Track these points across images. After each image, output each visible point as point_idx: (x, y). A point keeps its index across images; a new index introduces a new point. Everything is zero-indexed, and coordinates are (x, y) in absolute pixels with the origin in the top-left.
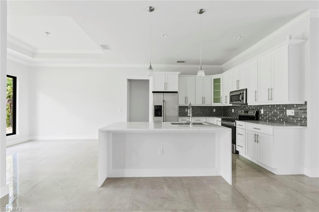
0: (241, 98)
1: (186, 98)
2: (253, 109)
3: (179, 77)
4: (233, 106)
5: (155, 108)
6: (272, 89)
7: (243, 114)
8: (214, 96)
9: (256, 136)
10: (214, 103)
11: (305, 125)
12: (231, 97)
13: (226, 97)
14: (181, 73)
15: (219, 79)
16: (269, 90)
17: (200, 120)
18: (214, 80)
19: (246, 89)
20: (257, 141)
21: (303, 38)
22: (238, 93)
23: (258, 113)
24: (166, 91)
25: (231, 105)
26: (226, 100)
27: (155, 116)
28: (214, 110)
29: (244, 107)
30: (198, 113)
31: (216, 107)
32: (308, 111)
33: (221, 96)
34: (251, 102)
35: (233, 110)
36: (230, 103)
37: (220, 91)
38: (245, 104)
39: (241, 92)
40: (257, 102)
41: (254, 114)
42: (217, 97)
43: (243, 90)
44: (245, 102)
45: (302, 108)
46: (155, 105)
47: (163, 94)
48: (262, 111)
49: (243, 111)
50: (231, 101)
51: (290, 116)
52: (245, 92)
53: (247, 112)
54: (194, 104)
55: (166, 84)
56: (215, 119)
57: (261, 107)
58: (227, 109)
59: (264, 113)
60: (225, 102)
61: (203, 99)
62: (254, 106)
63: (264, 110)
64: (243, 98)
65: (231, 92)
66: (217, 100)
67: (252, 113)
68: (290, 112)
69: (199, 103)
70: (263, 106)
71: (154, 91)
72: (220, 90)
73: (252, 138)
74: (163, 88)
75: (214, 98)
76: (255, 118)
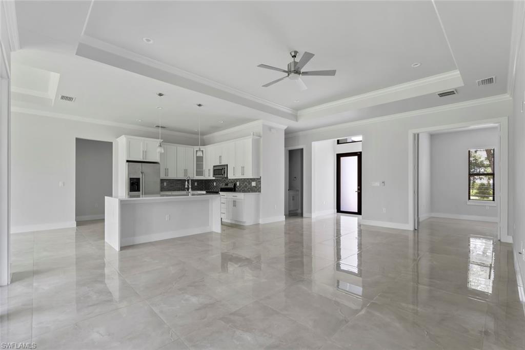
0: (223, 173)
1: (167, 170)
2: (231, 182)
4: (214, 180)
5: (130, 182)
6: (244, 167)
7: (224, 186)
8: (197, 169)
9: (234, 202)
10: (197, 175)
11: (260, 192)
12: (214, 170)
13: (209, 170)
14: (162, 141)
16: (242, 167)
19: (227, 165)
20: (235, 206)
21: (259, 136)
22: (220, 168)
23: (235, 185)
24: (145, 161)
25: (214, 178)
26: (209, 173)
27: (130, 191)
28: (196, 184)
29: (225, 180)
31: (198, 181)
32: (262, 183)
33: (204, 169)
34: (231, 176)
35: (215, 183)
36: (213, 177)
37: (203, 164)
38: (225, 178)
39: (223, 167)
40: (234, 176)
41: (233, 186)
42: (200, 170)
43: (225, 165)
44: (226, 176)
45: (258, 180)
46: (131, 177)
47: (140, 164)
49: (224, 184)
50: (214, 174)
51: (254, 186)
52: (226, 167)
53: (227, 185)
54: (176, 177)
55: (145, 153)
57: (237, 180)
58: (208, 183)
59: (239, 185)
60: (209, 175)
61: (186, 171)
62: (233, 179)
63: (239, 182)
64: (224, 172)
65: (214, 166)
66: (200, 172)
67: (231, 186)
68: (254, 184)
69: (181, 176)
70: (239, 179)
72: (203, 162)
73: (231, 204)
74: (141, 157)
75: (197, 171)
76: (233, 190)
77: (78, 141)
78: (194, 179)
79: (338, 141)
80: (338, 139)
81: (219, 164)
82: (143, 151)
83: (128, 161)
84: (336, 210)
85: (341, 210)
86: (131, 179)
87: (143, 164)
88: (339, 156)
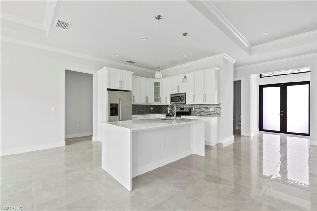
0: (181, 100)
2: (188, 107)
3: (132, 77)
5: (110, 107)
6: (205, 95)
7: (179, 111)
8: (154, 96)
10: (154, 102)
12: (172, 98)
13: (166, 97)
14: (134, 73)
15: (159, 83)
16: (203, 95)
17: (147, 117)
18: (155, 83)
19: (186, 93)
22: (179, 95)
23: (191, 110)
24: (121, 89)
27: (110, 115)
28: (152, 108)
30: (140, 110)
33: (160, 96)
34: (189, 101)
38: (184, 104)
39: (182, 95)
40: (194, 102)
41: (189, 111)
42: (157, 98)
43: (183, 93)
44: (185, 102)
45: (218, 106)
46: (111, 103)
47: (118, 92)
48: (194, 109)
49: (179, 109)
50: (172, 101)
51: (212, 111)
52: (185, 95)
53: (183, 109)
54: (140, 103)
56: (157, 116)
57: (193, 105)
58: (162, 107)
59: (195, 110)
60: (165, 100)
61: (147, 98)
62: (189, 105)
63: (195, 107)
65: (171, 95)
67: (187, 110)
68: (212, 109)
69: (143, 103)
71: (108, 88)
72: (159, 91)
74: (119, 86)
75: (154, 98)
76: (188, 114)
77: (67, 72)
78: (152, 104)
79: (261, 75)
80: (261, 74)
81: (176, 93)
82: (120, 81)
83: (108, 89)
84: (259, 129)
85: (263, 129)
86: (111, 105)
87: (120, 92)
88: (261, 87)
